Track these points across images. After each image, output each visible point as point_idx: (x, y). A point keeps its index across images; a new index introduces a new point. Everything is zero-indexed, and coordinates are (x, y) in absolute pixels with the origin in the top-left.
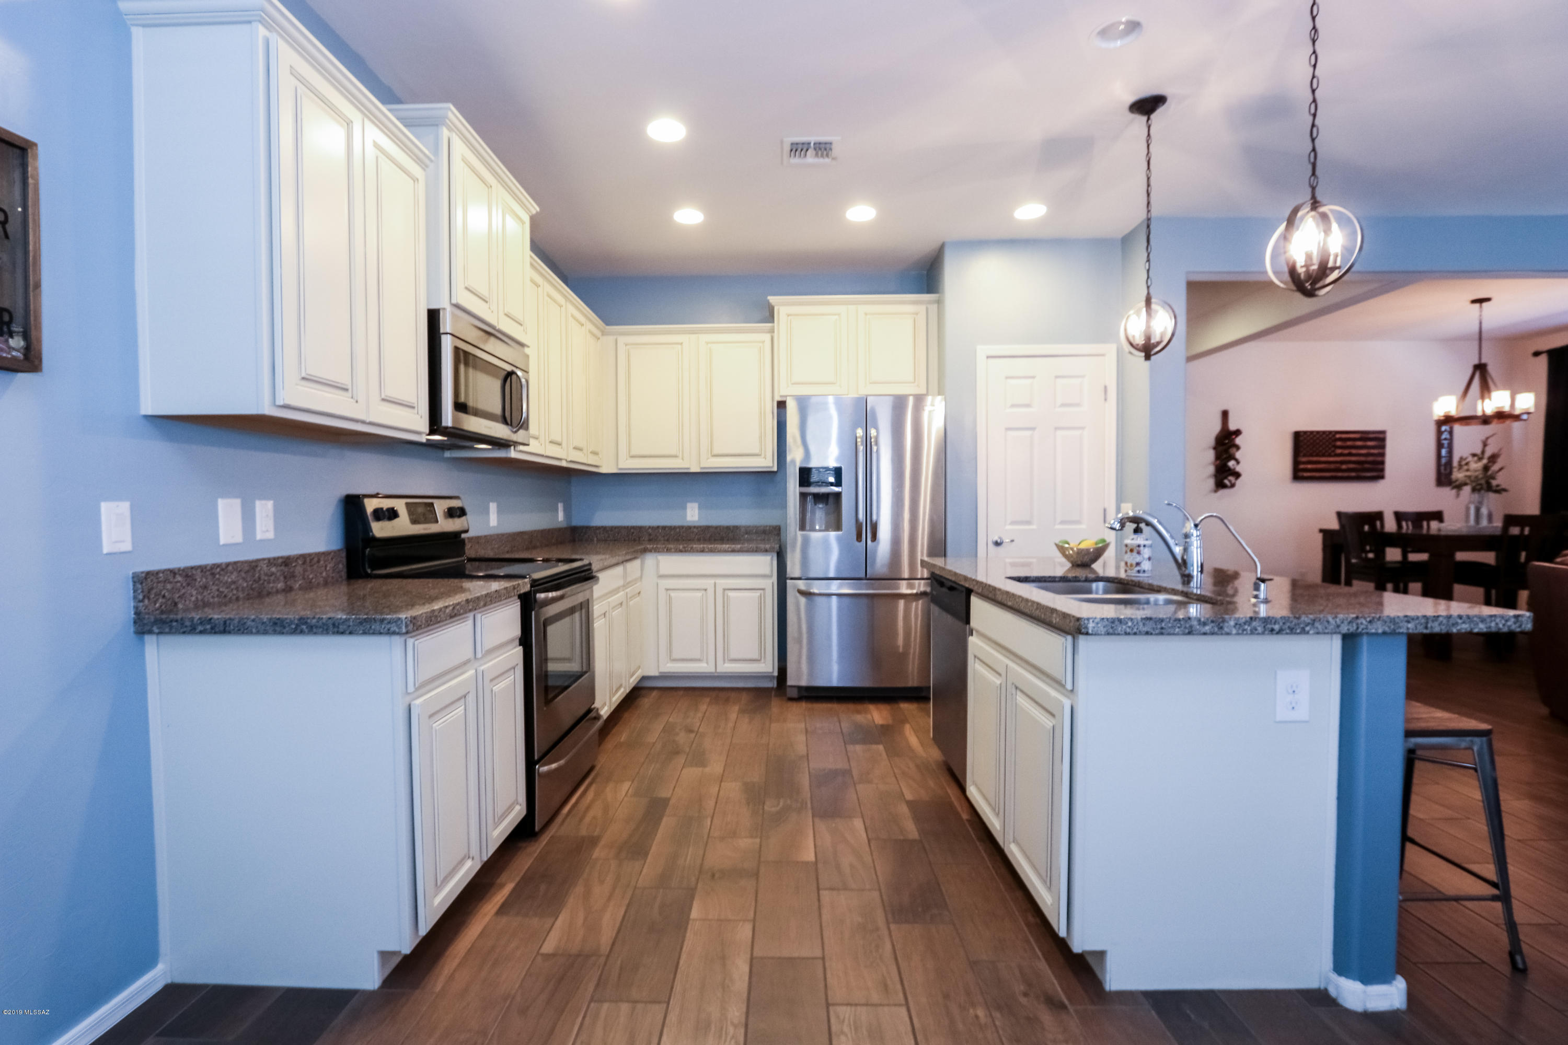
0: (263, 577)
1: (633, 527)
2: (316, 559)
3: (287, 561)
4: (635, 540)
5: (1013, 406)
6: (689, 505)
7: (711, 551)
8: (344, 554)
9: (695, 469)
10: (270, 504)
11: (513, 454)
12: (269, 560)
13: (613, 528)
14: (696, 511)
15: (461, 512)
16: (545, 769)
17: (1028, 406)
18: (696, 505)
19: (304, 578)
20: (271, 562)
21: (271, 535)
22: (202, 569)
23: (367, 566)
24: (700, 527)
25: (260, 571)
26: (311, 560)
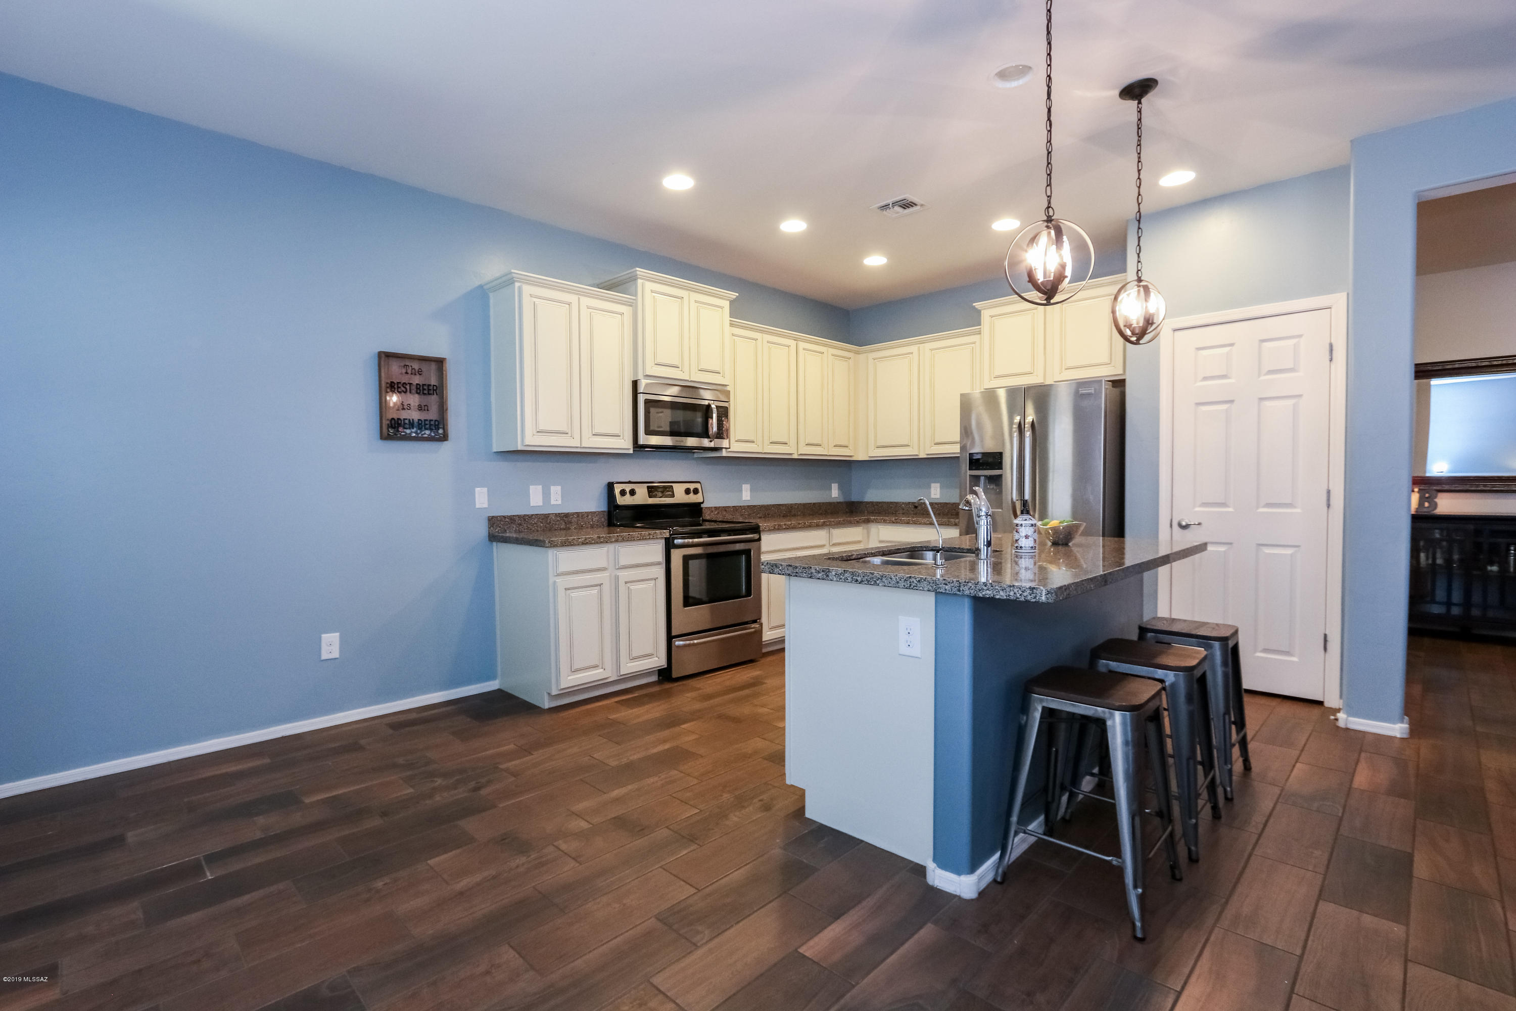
0: (552, 522)
1: (891, 503)
2: (586, 515)
3: (567, 515)
4: (893, 513)
5: (1205, 379)
6: (933, 485)
7: (915, 523)
8: (606, 514)
9: (922, 455)
10: (559, 488)
11: (724, 453)
12: (556, 514)
13: (878, 503)
14: (939, 490)
15: (696, 491)
16: (677, 643)
17: (1224, 377)
18: (938, 485)
19: (577, 524)
20: (556, 515)
21: (559, 502)
22: (519, 516)
23: (615, 520)
24: (941, 503)
25: (550, 519)
26: (582, 516)
